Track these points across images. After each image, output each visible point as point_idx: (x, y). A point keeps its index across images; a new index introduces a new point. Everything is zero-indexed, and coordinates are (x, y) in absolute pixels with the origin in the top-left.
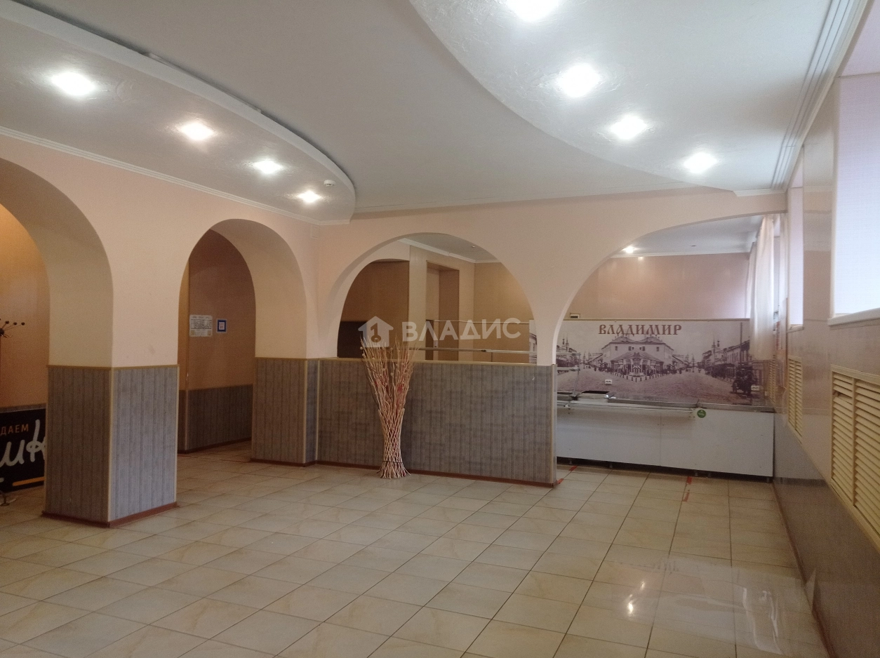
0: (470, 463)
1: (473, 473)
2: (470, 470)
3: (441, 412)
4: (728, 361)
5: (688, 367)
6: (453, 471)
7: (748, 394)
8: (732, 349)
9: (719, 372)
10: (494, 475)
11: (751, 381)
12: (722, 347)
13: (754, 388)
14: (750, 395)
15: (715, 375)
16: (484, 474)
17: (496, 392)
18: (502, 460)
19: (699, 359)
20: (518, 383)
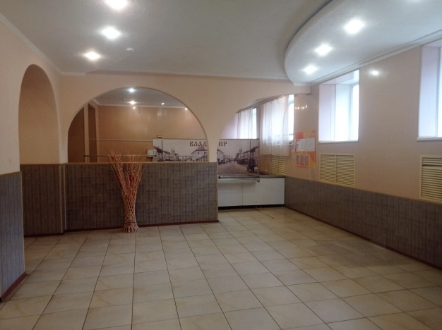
0: (174, 216)
1: (176, 221)
2: (174, 219)
3: (156, 191)
4: (246, 157)
5: (230, 161)
6: (164, 222)
7: (253, 171)
8: (247, 152)
9: (242, 162)
10: (188, 221)
11: (255, 166)
12: (243, 151)
13: (255, 168)
14: (254, 172)
15: (240, 164)
16: (182, 221)
17: (188, 177)
18: (192, 212)
19: (234, 157)
20: (200, 172)
